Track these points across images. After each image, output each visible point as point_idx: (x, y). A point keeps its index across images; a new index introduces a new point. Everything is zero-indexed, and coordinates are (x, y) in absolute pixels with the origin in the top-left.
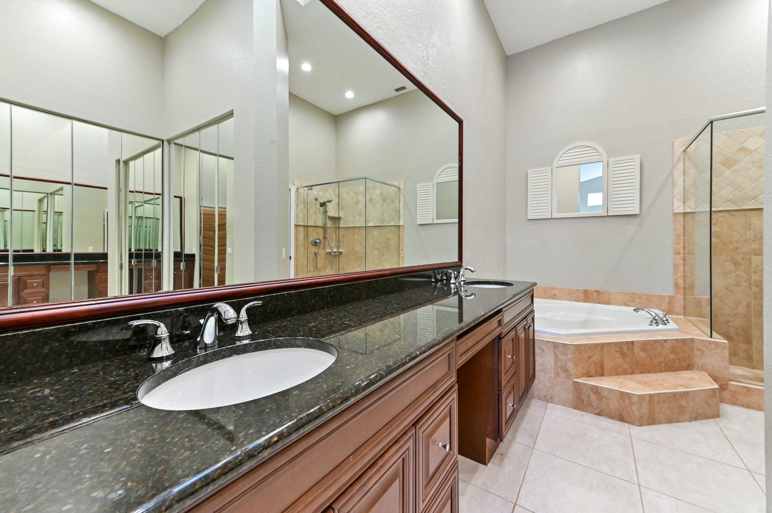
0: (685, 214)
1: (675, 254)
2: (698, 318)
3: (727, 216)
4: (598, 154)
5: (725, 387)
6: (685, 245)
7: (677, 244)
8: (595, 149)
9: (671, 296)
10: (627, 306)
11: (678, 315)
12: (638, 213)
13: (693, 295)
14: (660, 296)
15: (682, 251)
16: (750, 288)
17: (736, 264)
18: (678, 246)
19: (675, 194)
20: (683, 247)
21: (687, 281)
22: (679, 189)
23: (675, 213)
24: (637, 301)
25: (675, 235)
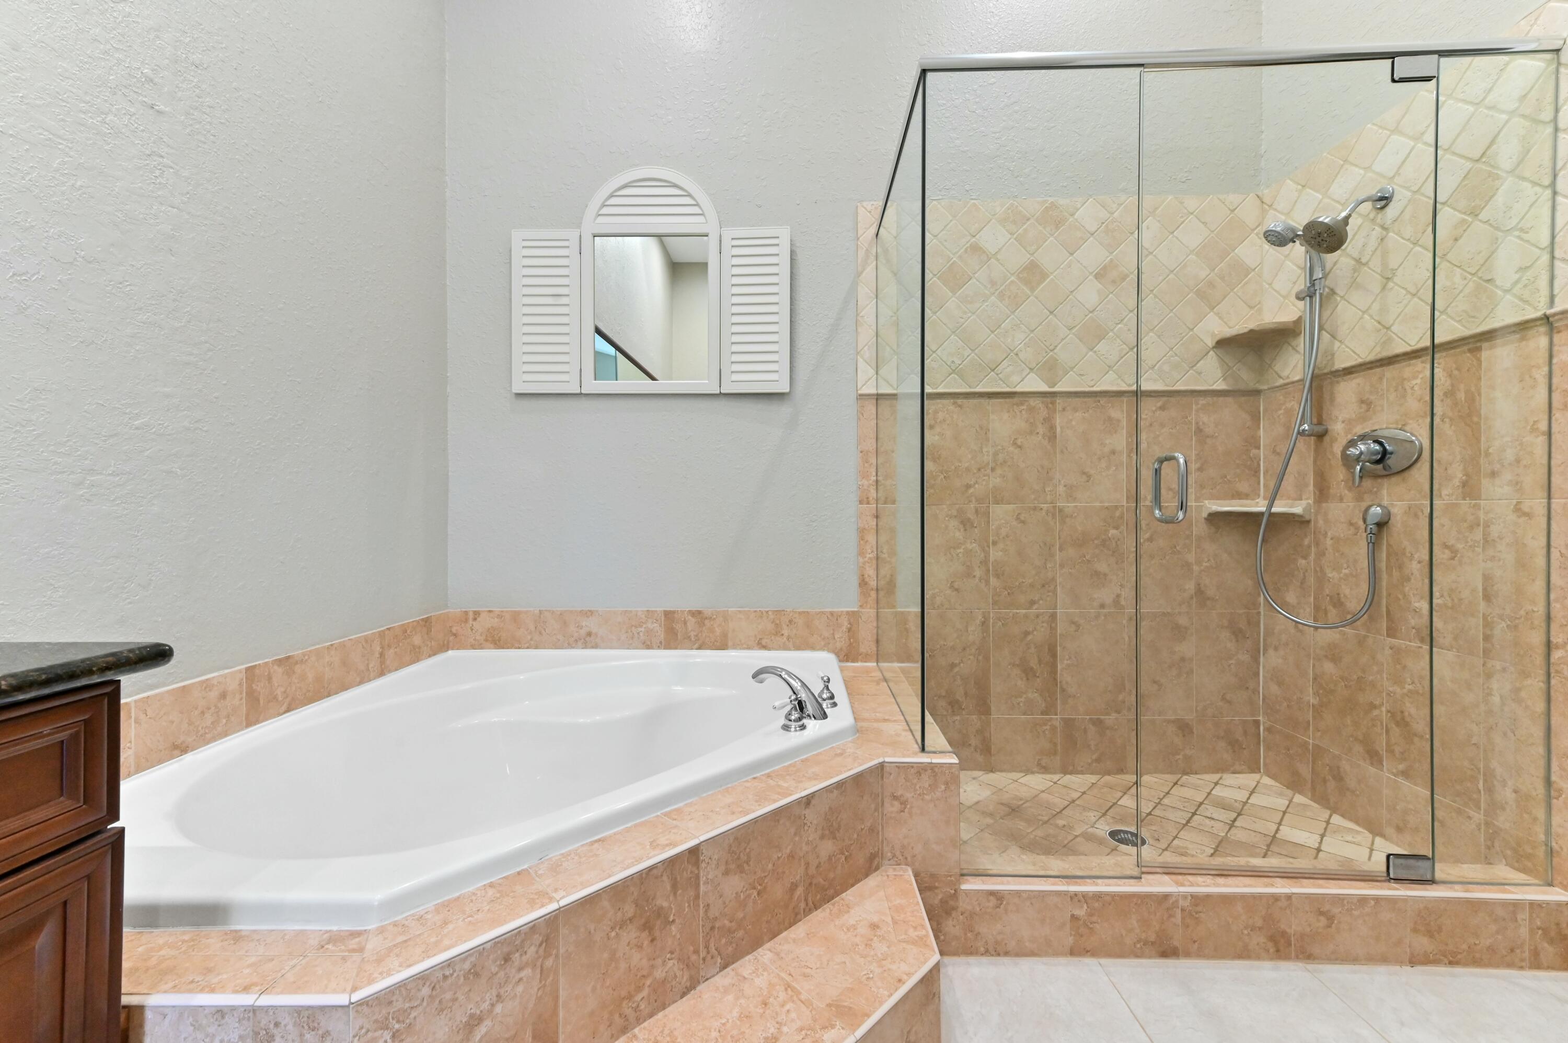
0: (879, 397)
1: (861, 502)
2: (903, 662)
3: (952, 408)
4: (696, 210)
5: (952, 903)
6: (880, 478)
7: (865, 476)
8: (689, 195)
9: (853, 612)
10: (765, 647)
11: (866, 662)
12: (787, 390)
13: (894, 607)
14: (832, 614)
15: (873, 494)
16: (987, 582)
17: (966, 524)
18: (865, 482)
19: (860, 347)
20: (874, 483)
21: (883, 572)
22: (866, 336)
23: (861, 395)
24: (786, 632)
25: (861, 452)
